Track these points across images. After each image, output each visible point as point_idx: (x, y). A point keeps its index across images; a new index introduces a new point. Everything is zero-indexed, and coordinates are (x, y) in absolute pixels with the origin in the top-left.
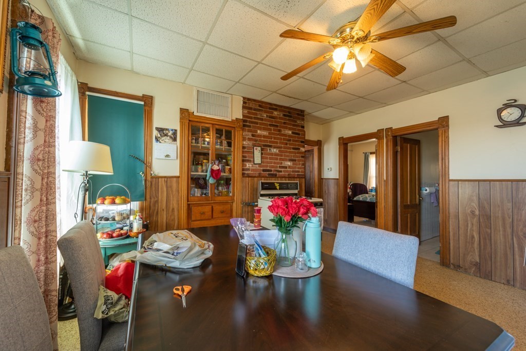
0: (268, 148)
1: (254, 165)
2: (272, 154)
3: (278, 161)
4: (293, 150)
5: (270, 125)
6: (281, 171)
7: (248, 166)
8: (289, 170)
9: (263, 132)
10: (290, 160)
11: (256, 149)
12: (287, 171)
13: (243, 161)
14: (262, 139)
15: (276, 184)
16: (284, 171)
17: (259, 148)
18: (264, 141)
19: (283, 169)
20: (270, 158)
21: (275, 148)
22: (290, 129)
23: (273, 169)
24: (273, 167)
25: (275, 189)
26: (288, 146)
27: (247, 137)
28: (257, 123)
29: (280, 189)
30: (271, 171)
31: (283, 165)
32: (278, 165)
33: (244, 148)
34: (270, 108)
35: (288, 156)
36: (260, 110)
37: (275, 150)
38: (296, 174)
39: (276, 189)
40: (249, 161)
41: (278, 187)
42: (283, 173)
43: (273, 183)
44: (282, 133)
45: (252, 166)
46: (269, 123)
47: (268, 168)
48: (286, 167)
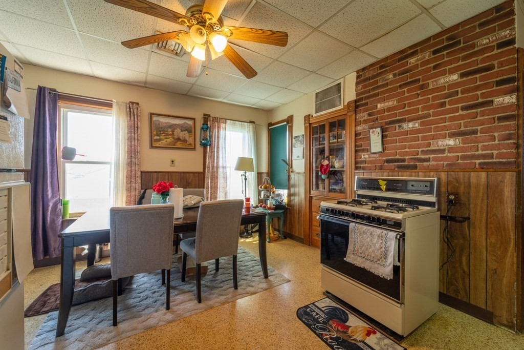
0: (397, 125)
1: (372, 156)
2: (406, 133)
3: (420, 142)
4: (465, 112)
5: (400, 86)
6: (428, 160)
7: (363, 157)
8: (449, 154)
9: (387, 104)
10: (452, 135)
11: (373, 132)
12: (446, 158)
13: (356, 151)
14: (386, 113)
15: (380, 181)
16: (435, 159)
17: (379, 130)
18: (388, 116)
19: (432, 156)
20: (402, 141)
21: (410, 120)
22: (451, 72)
23: (407, 157)
24: (406, 154)
25: (379, 189)
26: (448, 107)
27: (362, 120)
28: (378, 94)
29: (388, 189)
30: (404, 160)
31: (432, 148)
32: (420, 150)
33: (356, 135)
34: (399, 60)
35: (446, 128)
36: (382, 72)
37: (411, 125)
38: (478, 162)
39: (381, 190)
40: (363, 150)
41: (384, 187)
42: (432, 163)
43: (377, 180)
44: (431, 87)
45: (369, 157)
46: (398, 85)
47: (397, 157)
48: (443, 151)
